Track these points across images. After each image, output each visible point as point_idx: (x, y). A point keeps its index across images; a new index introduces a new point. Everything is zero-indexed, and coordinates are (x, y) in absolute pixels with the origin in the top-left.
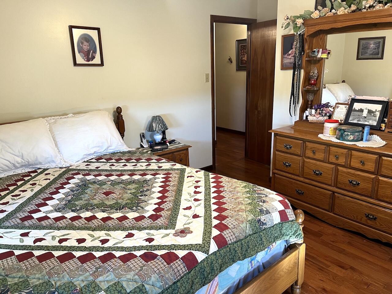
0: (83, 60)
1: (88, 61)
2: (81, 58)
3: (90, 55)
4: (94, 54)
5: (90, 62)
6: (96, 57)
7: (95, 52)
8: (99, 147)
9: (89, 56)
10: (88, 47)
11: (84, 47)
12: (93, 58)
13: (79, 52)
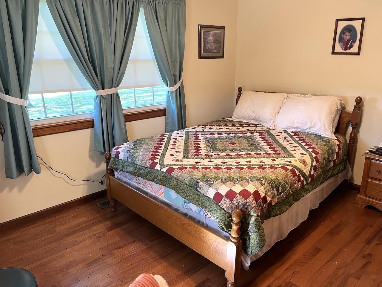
0: (341, 49)
1: (346, 49)
2: (340, 47)
3: (349, 44)
4: (353, 43)
5: (348, 51)
6: (354, 46)
7: (354, 41)
8: (303, 124)
9: (347, 45)
10: (349, 37)
11: (345, 37)
12: (352, 46)
13: (339, 42)
